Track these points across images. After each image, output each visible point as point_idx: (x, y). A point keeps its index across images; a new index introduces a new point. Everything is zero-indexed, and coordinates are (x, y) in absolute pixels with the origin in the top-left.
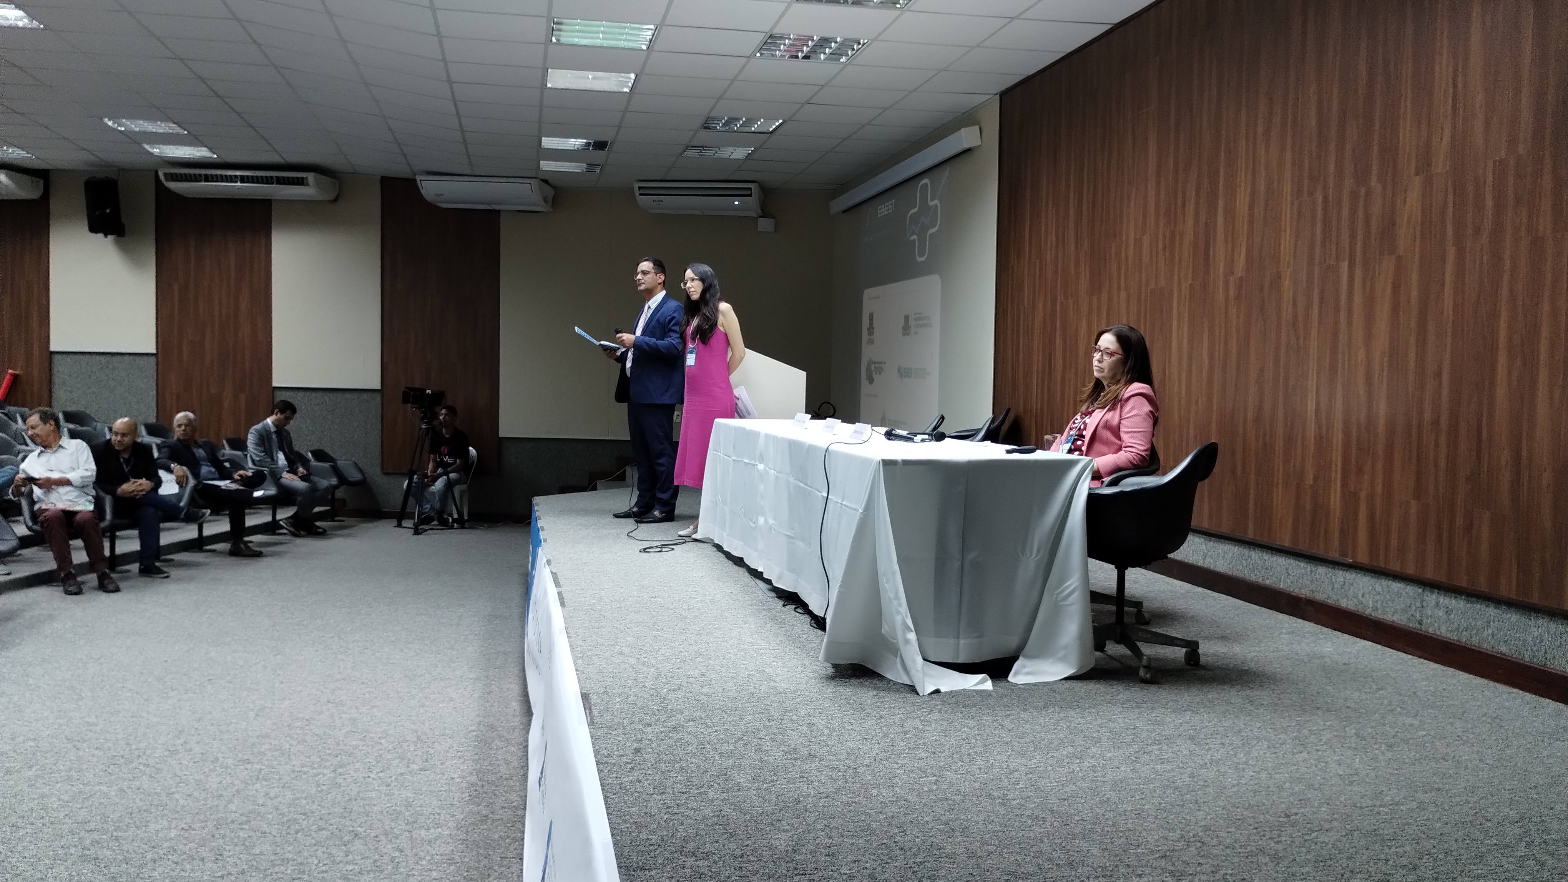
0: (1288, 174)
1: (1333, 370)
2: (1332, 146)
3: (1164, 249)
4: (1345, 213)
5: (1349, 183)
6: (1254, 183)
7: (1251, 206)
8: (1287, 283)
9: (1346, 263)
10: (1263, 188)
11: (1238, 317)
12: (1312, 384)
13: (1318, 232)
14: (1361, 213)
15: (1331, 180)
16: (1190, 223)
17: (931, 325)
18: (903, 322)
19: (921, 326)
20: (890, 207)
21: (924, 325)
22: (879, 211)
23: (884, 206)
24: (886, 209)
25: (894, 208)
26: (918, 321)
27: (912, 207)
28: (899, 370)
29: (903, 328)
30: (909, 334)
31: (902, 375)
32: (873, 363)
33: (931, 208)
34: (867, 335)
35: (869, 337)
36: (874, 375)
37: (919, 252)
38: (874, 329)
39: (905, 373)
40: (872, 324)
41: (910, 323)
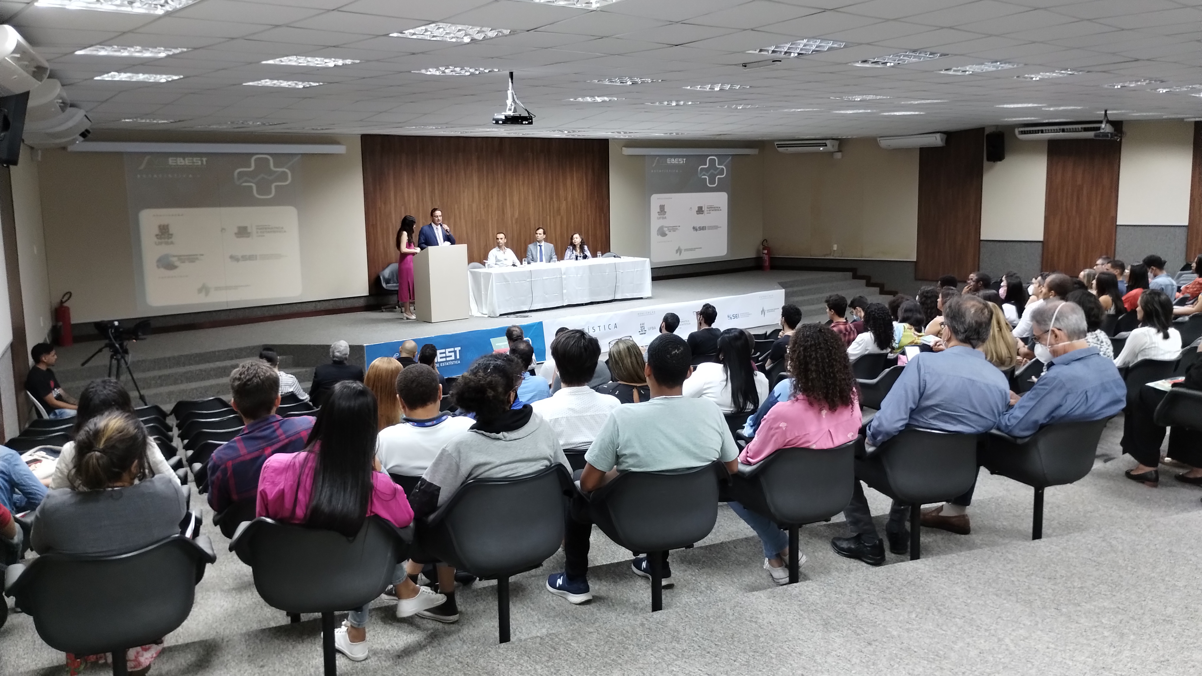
2: (543, 191)
10: (523, 197)
17: (285, 232)
18: (236, 230)
19: (269, 232)
20: (197, 161)
21: (274, 232)
22: (171, 161)
23: (182, 159)
24: (187, 162)
25: (205, 163)
26: (264, 230)
27: (242, 167)
28: (232, 257)
29: (236, 234)
30: (248, 237)
31: (237, 260)
32: (174, 256)
33: (277, 172)
34: (155, 239)
35: (160, 241)
36: (177, 263)
37: (259, 193)
38: (172, 235)
39: (245, 258)
40: (168, 232)
41: (249, 230)
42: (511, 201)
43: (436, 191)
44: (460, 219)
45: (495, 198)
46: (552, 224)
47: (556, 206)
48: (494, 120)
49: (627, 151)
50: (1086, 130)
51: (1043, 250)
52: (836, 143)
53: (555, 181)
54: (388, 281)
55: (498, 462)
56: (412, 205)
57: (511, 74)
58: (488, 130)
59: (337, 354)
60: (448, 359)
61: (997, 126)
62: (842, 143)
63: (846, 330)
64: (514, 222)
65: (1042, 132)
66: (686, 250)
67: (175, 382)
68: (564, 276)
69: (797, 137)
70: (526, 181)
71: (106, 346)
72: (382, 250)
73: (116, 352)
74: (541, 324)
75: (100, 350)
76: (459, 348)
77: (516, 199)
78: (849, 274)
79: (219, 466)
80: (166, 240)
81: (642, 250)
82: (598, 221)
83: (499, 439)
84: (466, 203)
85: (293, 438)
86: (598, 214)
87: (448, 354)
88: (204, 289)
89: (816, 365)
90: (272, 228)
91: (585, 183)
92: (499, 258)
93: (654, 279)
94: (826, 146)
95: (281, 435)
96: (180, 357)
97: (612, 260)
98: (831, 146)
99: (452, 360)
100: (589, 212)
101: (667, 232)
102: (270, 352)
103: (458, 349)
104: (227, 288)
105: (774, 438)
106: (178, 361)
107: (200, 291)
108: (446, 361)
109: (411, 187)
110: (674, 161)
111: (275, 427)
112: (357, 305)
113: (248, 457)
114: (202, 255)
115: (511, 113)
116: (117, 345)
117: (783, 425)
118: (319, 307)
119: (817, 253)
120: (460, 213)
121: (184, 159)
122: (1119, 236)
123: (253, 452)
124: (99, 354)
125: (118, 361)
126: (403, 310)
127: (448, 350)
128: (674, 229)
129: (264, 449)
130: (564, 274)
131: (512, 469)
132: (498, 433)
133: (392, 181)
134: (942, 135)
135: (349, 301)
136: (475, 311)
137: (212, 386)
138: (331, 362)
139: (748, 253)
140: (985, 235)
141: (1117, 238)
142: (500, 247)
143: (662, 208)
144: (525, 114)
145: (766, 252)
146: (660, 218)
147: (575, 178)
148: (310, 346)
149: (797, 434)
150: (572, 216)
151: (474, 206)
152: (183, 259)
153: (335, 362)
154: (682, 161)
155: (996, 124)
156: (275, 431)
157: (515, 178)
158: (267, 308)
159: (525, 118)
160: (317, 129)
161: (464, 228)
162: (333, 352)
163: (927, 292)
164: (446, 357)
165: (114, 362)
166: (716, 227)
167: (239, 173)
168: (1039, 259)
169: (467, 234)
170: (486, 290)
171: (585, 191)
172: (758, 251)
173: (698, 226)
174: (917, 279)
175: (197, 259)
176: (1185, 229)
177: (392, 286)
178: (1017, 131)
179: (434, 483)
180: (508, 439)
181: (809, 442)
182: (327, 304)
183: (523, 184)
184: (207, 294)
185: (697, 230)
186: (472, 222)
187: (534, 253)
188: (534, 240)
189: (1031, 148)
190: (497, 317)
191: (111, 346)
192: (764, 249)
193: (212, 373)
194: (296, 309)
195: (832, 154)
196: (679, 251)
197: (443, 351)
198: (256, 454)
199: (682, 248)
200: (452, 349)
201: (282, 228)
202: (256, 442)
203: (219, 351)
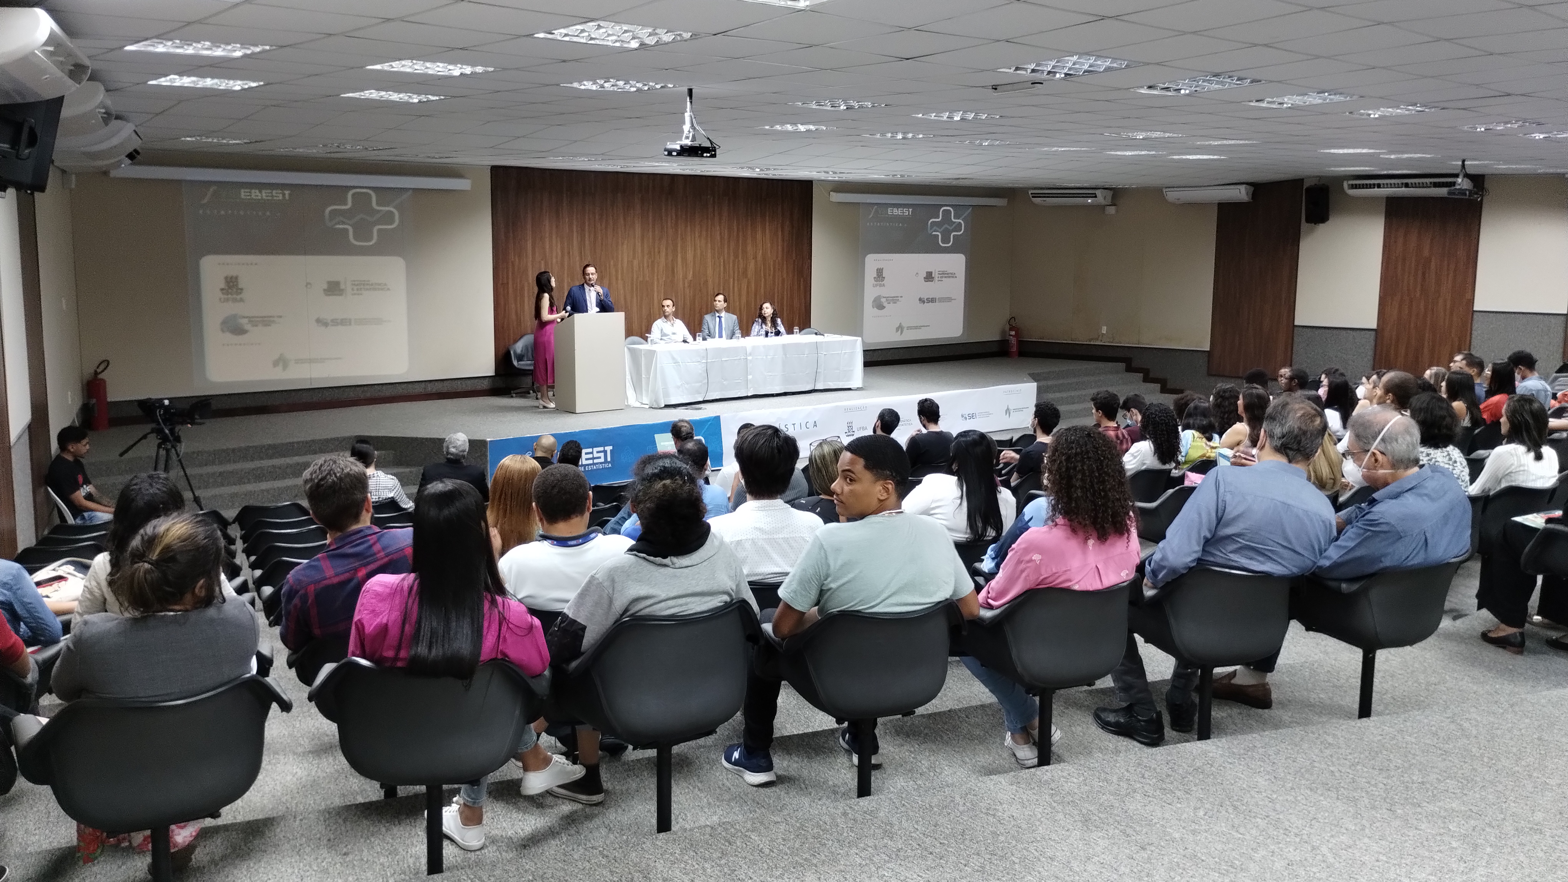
0: (709, 251)
2: (726, 246)
4: (731, 265)
5: (732, 258)
10: (699, 253)
16: (663, 259)
17: (388, 289)
18: (325, 286)
19: (367, 289)
20: (278, 195)
21: (375, 289)
22: (243, 194)
23: (257, 191)
24: (264, 195)
25: (287, 197)
26: (362, 286)
27: (334, 204)
28: (318, 321)
29: (325, 290)
30: (341, 295)
31: (326, 324)
32: (244, 317)
33: (379, 211)
34: (220, 295)
35: (226, 296)
36: (248, 327)
37: (356, 238)
38: (242, 289)
39: (336, 322)
40: (237, 285)
41: (342, 286)
42: (684, 259)
43: (587, 242)
44: (617, 279)
45: (663, 254)
46: (736, 289)
47: (741, 266)
48: (665, 150)
49: (836, 197)
50: (1436, 185)
51: (1376, 341)
52: (1109, 194)
53: (741, 234)
54: (520, 358)
55: (663, 596)
56: (554, 260)
57: (690, 92)
58: (657, 164)
59: (453, 450)
60: (596, 461)
61: (1320, 177)
62: (1117, 194)
63: (1117, 437)
64: (686, 285)
65: (1379, 186)
66: (909, 328)
67: (241, 481)
68: (749, 358)
69: (1058, 185)
70: (704, 233)
71: (152, 432)
72: (513, 316)
73: (164, 440)
74: (717, 419)
75: (145, 437)
76: (611, 448)
77: (690, 256)
78: (1122, 366)
79: (297, 592)
80: (235, 296)
81: (852, 327)
82: (796, 287)
83: (666, 566)
84: (625, 260)
85: (395, 556)
86: (796, 277)
87: (596, 455)
88: (281, 362)
89: (1082, 480)
90: (372, 285)
91: (780, 236)
92: (665, 331)
93: (867, 364)
94: (1096, 197)
95: (379, 552)
96: (248, 448)
97: (812, 338)
98: (1101, 198)
99: (601, 463)
100: (785, 276)
101: (885, 304)
102: (365, 446)
103: (609, 449)
104: (311, 361)
105: (1024, 575)
106: (245, 454)
107: (276, 364)
108: (594, 464)
109: (554, 237)
110: (897, 212)
111: (371, 542)
112: (479, 388)
113: (336, 580)
114: (280, 317)
115: (688, 142)
116: (167, 431)
117: (1036, 557)
118: (430, 388)
119: (1081, 337)
120: (617, 271)
121: (260, 192)
122: (1475, 325)
123: (342, 574)
124: (144, 441)
125: (168, 451)
126: (539, 396)
127: (596, 450)
128: (894, 300)
129: (356, 570)
130: (750, 354)
131: (681, 605)
132: (665, 557)
133: (529, 226)
134: (1248, 187)
135: (469, 382)
136: (632, 399)
137: (287, 488)
138: (443, 461)
139: (991, 334)
140: (1300, 319)
141: (1474, 328)
142: (666, 317)
143: (880, 272)
144: (707, 144)
145: (1013, 333)
146: (877, 285)
147: (767, 231)
148: (417, 439)
149: (1054, 570)
150: (763, 280)
151: (636, 262)
152: (255, 321)
153: (449, 461)
154: (907, 212)
155: (1319, 174)
156: (371, 546)
157: (689, 228)
158: (362, 389)
159: (706, 150)
160: (434, 158)
161: (622, 292)
162: (448, 448)
163: (1225, 391)
164: (593, 458)
165: (162, 452)
166: (949, 299)
167: (332, 212)
168: (1370, 353)
169: (625, 299)
170: (648, 373)
171: (780, 247)
172: (1003, 332)
173: (925, 297)
174: (1210, 374)
175: (273, 322)
176: (1563, 318)
177: (526, 364)
178: (1345, 185)
179: (579, 620)
180: (677, 566)
181: (1070, 580)
182: (440, 385)
183: (700, 236)
184: (285, 367)
185: (924, 302)
186: (632, 284)
187: (711, 326)
188: (712, 310)
189: (1364, 207)
190: (661, 408)
191: (159, 431)
192: (1011, 329)
193: (288, 471)
194: (400, 391)
195: (1102, 208)
196: (900, 328)
197: (590, 450)
198: (347, 575)
199: (904, 325)
200: (601, 449)
201: (385, 285)
202: (346, 562)
203: (298, 443)
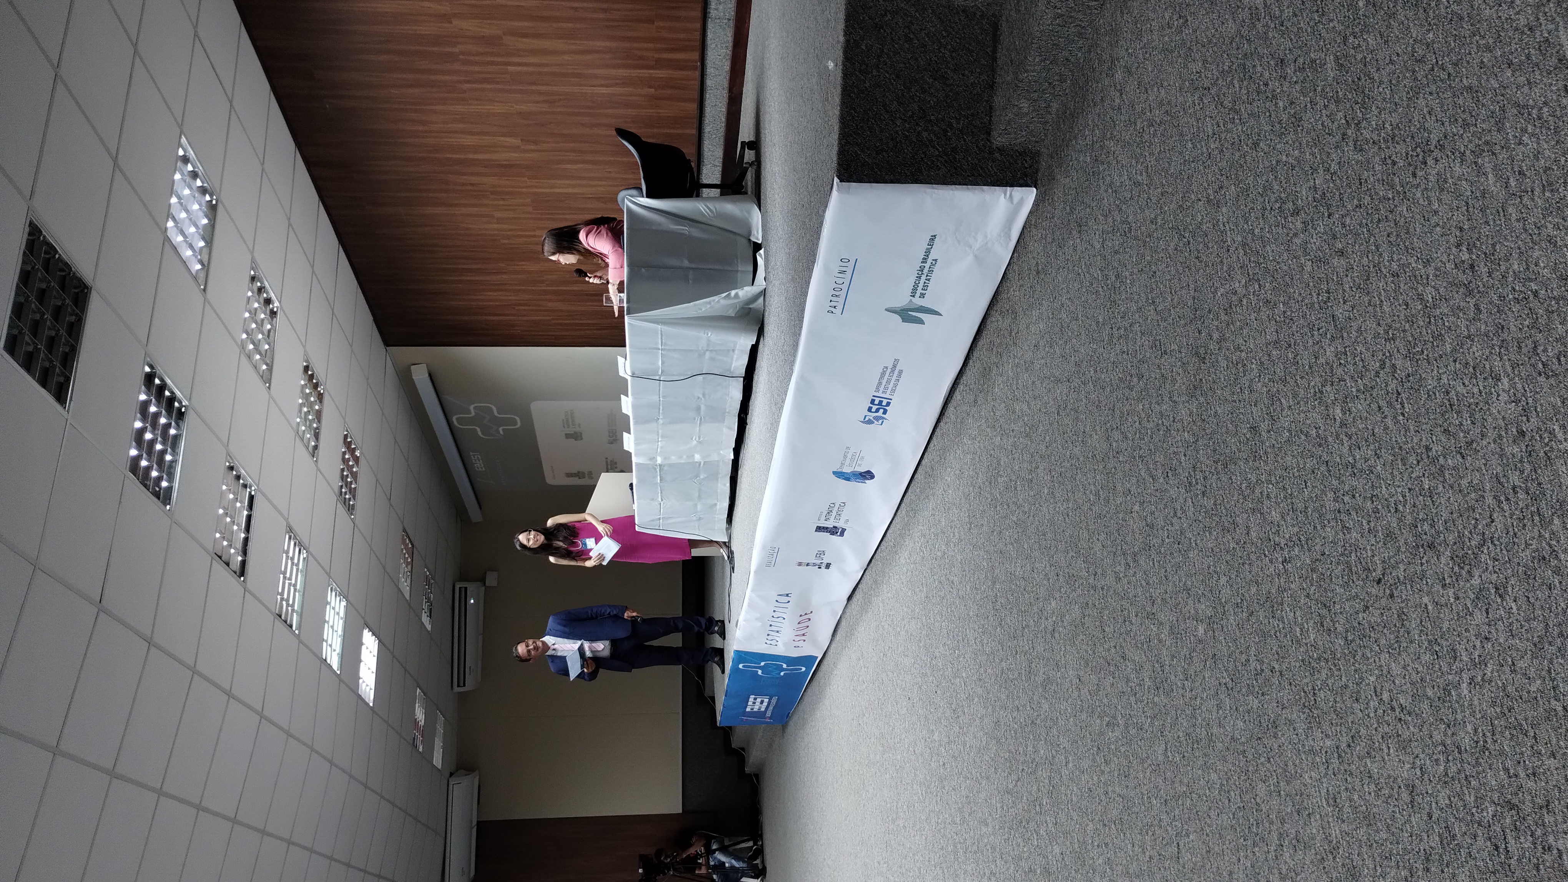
1: (579, 76)
3: (504, 199)
4: (476, 68)
6: (456, 132)
7: (472, 133)
8: (524, 108)
9: (509, 67)
11: (548, 142)
12: (589, 90)
13: (488, 86)
14: (477, 58)
15: (455, 78)
17: (570, 409)
18: (573, 440)
19: (573, 421)
21: (572, 418)
26: (569, 422)
29: (577, 440)
30: (580, 431)
33: (476, 413)
37: (512, 425)
41: (570, 431)
90: (567, 418)
103: (751, 697)
167: (485, 435)
201: (565, 410)
